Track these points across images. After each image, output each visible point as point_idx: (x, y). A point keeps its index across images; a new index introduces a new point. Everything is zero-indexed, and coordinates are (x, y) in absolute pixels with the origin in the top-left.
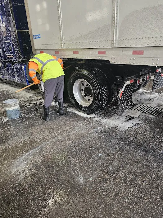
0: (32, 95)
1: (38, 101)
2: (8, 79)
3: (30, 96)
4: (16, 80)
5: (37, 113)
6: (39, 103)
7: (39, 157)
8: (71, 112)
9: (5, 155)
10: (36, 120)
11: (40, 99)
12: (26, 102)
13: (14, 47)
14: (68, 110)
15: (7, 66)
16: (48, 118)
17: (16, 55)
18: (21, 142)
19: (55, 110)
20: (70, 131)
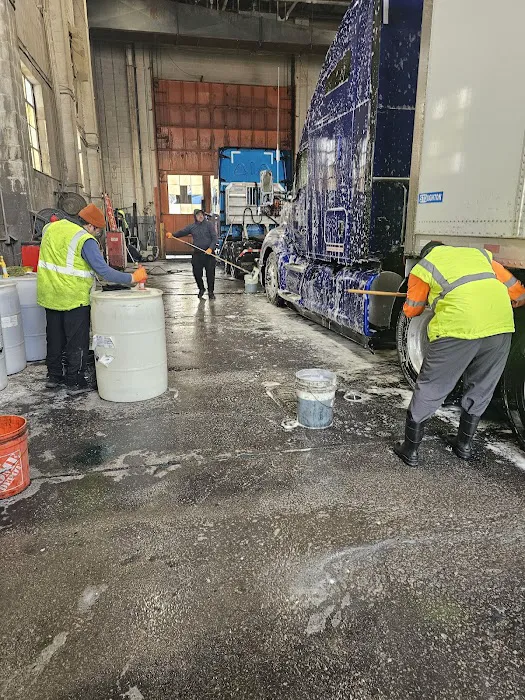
0: (369, 366)
1: (387, 390)
2: (312, 309)
3: (363, 367)
4: (335, 314)
5: (381, 427)
6: (389, 398)
7: (375, 581)
8: (501, 458)
9: (278, 530)
10: (374, 450)
11: (393, 385)
12: (350, 383)
13: (351, 226)
14: (489, 447)
15: (320, 274)
16: (415, 454)
17: (352, 246)
18: (326, 508)
19: (440, 433)
20: (490, 531)
